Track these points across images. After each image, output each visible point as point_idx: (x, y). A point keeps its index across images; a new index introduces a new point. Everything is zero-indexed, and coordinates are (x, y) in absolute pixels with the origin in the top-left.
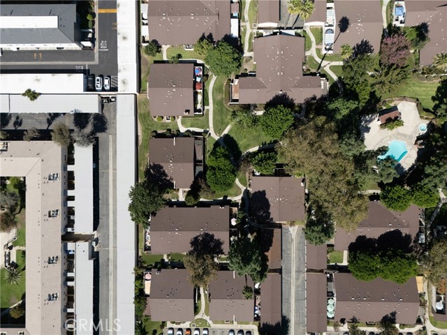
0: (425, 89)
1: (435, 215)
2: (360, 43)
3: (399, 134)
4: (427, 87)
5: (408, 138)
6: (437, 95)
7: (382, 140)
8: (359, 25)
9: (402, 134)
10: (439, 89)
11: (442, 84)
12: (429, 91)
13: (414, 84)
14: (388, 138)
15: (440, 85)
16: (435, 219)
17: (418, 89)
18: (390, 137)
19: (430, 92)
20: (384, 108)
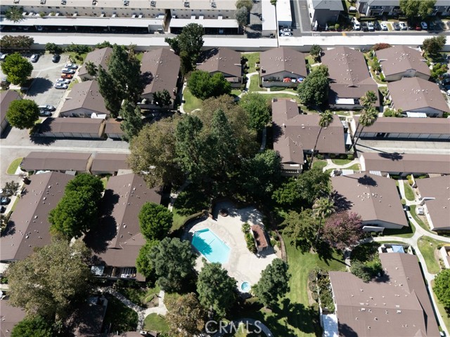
0: (299, 285)
1: (124, 300)
2: (347, 200)
3: (239, 255)
4: (302, 288)
5: (233, 266)
6: (292, 305)
7: (232, 236)
8: (368, 194)
9: (237, 259)
10: (299, 307)
11: (307, 311)
12: (297, 293)
13: (304, 271)
14: (234, 243)
15: (306, 307)
16: (119, 301)
17: (298, 276)
18: (235, 245)
19: (294, 295)
20: (272, 239)
